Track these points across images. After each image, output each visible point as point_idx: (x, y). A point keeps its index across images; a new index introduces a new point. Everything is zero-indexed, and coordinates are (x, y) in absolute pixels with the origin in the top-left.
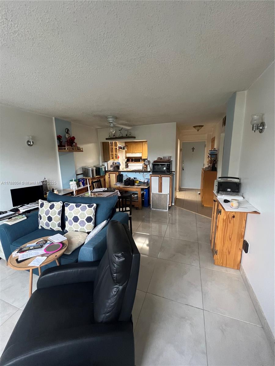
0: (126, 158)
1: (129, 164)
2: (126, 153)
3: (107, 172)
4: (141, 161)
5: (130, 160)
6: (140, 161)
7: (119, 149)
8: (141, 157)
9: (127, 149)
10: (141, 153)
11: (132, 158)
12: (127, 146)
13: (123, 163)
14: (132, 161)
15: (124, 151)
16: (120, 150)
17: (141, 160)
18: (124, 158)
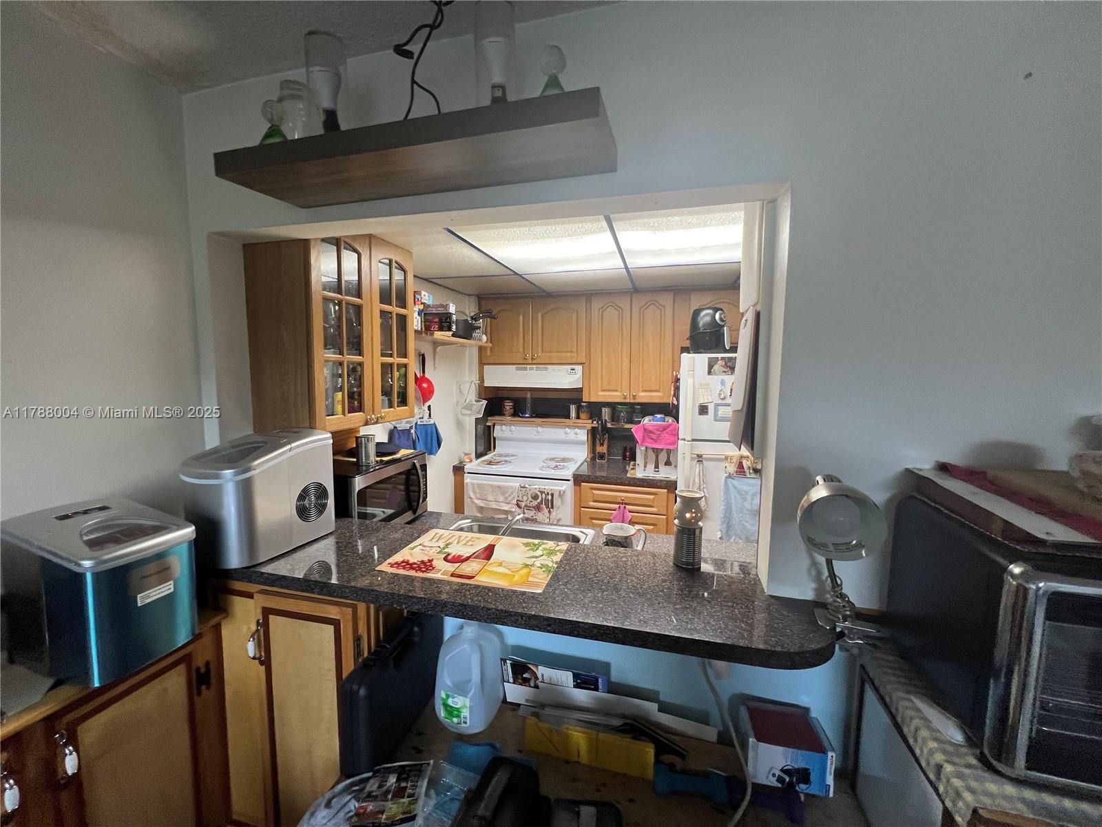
0: (480, 397)
1: (498, 432)
2: (482, 364)
3: (239, 586)
4: (573, 414)
5: (508, 406)
6: (568, 416)
7: (427, 328)
8: (580, 390)
9: (491, 340)
10: (579, 368)
11: (521, 395)
12: (493, 317)
13: (459, 424)
14: (518, 412)
15: (470, 349)
16: (439, 335)
17: (573, 408)
18: (471, 394)
